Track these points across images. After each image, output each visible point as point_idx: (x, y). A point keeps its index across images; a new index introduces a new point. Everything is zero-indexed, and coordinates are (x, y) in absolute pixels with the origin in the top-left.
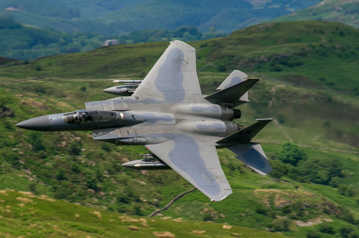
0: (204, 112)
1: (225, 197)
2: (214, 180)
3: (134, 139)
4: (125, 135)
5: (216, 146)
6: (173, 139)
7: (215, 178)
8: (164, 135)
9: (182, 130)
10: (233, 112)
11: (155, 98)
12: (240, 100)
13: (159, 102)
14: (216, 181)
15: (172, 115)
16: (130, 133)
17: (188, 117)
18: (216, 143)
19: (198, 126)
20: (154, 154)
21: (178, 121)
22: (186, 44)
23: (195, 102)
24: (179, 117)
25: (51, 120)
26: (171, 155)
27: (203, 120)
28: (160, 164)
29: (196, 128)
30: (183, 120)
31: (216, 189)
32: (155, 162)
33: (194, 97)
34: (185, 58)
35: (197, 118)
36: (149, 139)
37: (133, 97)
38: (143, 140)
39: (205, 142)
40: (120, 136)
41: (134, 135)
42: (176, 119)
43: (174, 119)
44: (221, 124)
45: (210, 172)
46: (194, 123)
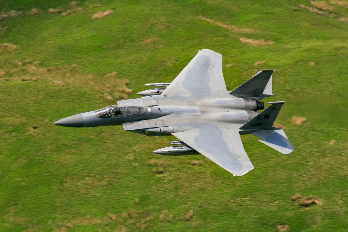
0: (228, 104)
1: (247, 172)
2: (236, 159)
3: (161, 128)
4: (153, 125)
5: (240, 132)
6: (198, 127)
7: (237, 157)
8: (189, 124)
9: (206, 120)
10: (256, 103)
11: (183, 95)
12: (263, 94)
13: (186, 98)
14: (239, 159)
15: (197, 108)
16: (157, 123)
17: (213, 109)
18: (240, 129)
19: (221, 116)
20: (181, 141)
21: (203, 112)
22: (213, 51)
23: (220, 97)
24: (205, 109)
25: (84, 116)
26: (196, 140)
27: (227, 111)
28: (187, 149)
29: (220, 117)
30: (208, 112)
31: (239, 166)
32: (182, 148)
33: (219, 93)
34: (212, 63)
35: (221, 110)
36: (175, 128)
37: (162, 95)
38: (170, 129)
39: (229, 129)
40: (148, 127)
41: (161, 125)
42: (201, 111)
43: (199, 111)
44: (245, 113)
45: (233, 152)
46: (218, 114)
